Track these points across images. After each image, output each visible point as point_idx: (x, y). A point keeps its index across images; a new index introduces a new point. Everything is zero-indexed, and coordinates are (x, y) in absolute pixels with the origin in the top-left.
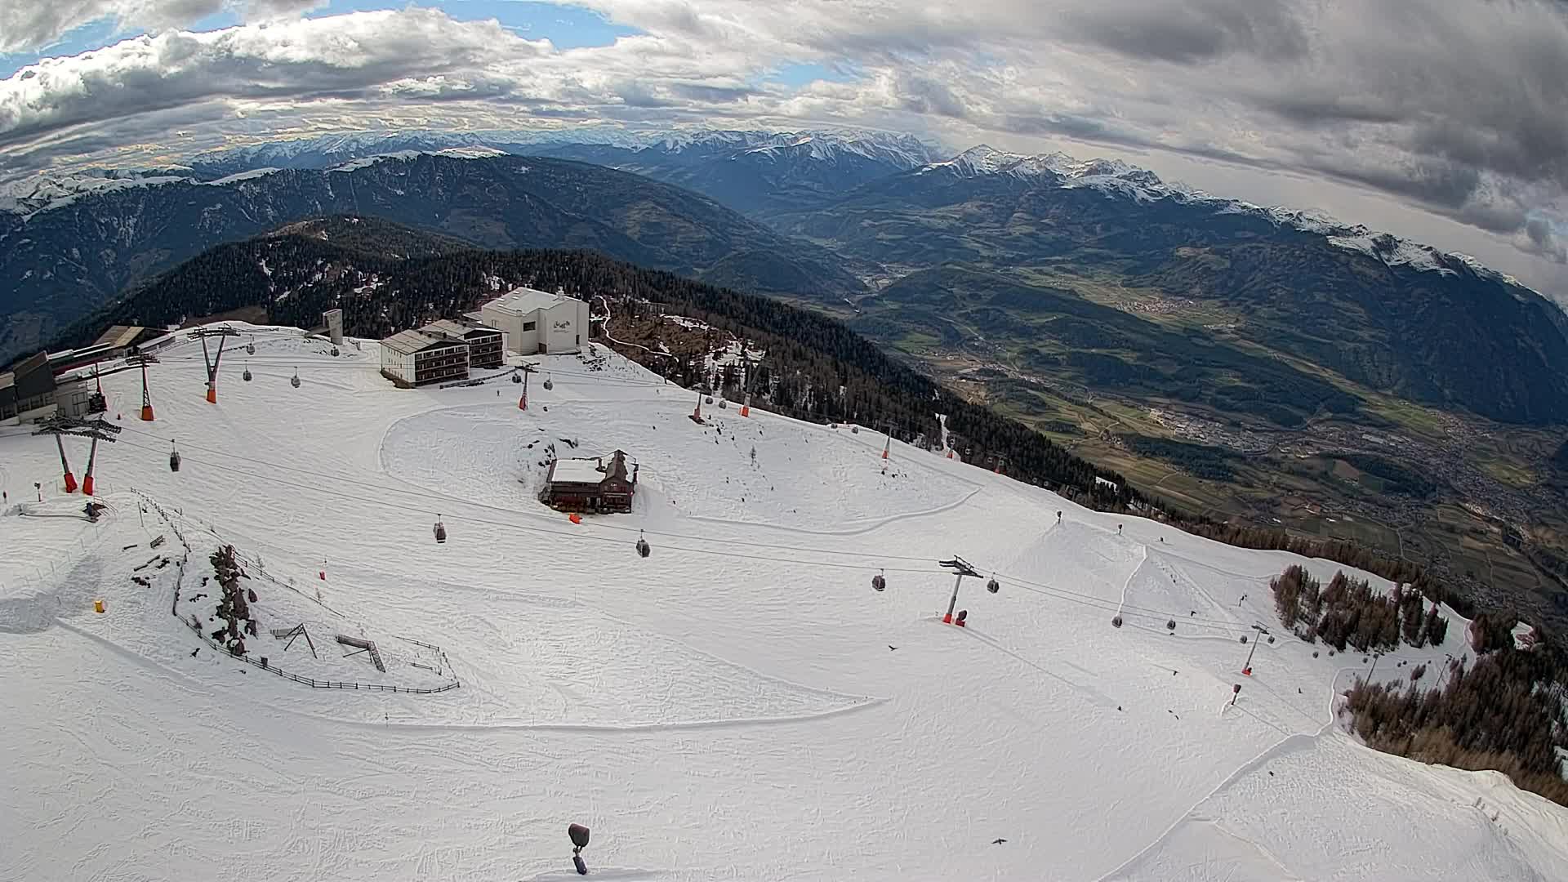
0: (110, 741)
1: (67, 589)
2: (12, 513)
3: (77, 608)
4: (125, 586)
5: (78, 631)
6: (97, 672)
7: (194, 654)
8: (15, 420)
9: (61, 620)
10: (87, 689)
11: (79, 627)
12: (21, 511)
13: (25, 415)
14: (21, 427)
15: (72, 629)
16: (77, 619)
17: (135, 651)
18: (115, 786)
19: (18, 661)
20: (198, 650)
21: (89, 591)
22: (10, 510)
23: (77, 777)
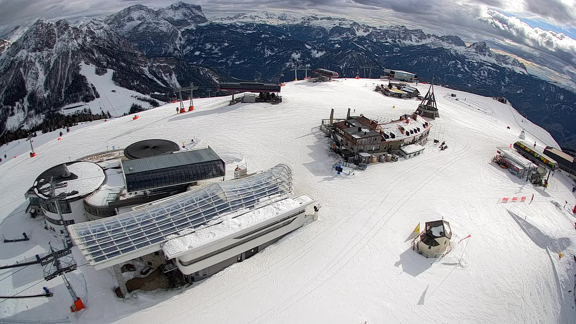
0: (531, 293)
1: (556, 242)
2: (554, 204)
3: (555, 250)
4: (571, 256)
5: (550, 257)
6: (545, 272)
7: (569, 292)
8: (568, 174)
9: (548, 249)
10: (538, 274)
11: (551, 256)
12: (557, 205)
13: (572, 175)
14: (569, 178)
15: (549, 255)
16: (552, 253)
17: (559, 277)
18: (519, 305)
19: (525, 247)
20: (571, 291)
21: (561, 248)
22: (553, 202)
23: (512, 293)
